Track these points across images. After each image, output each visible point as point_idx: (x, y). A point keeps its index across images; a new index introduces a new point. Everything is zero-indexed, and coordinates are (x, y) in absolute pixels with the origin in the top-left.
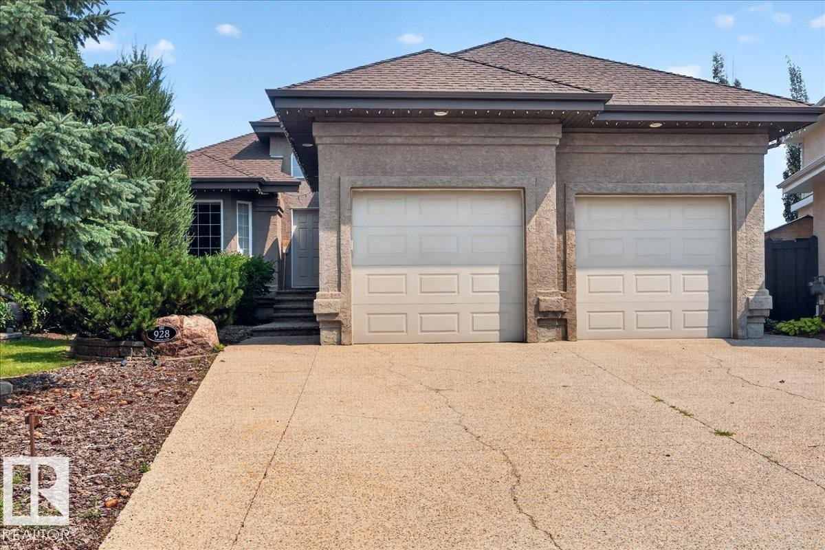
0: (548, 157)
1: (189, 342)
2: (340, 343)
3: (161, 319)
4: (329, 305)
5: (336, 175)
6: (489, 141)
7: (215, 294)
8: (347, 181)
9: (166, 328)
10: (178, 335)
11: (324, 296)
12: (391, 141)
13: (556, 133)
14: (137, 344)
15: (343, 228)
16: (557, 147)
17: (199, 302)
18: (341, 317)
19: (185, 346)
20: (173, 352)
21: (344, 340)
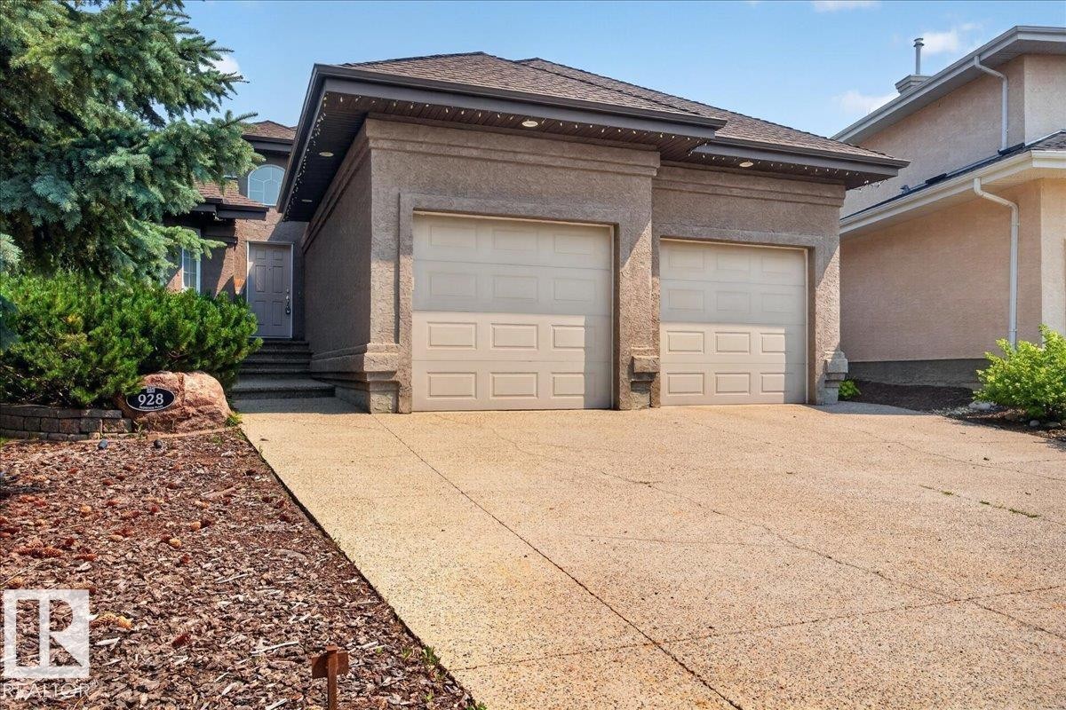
0: (644, 188)
1: (192, 410)
2: (396, 411)
3: (148, 378)
4: (385, 361)
5: (395, 191)
6: (580, 164)
7: (226, 343)
8: (408, 200)
9: (158, 391)
10: (177, 401)
11: (377, 349)
12: (465, 152)
13: (654, 161)
14: (110, 413)
15: (403, 260)
16: (654, 179)
17: (203, 355)
18: (399, 377)
19: (187, 417)
20: (168, 425)
21: (402, 408)
